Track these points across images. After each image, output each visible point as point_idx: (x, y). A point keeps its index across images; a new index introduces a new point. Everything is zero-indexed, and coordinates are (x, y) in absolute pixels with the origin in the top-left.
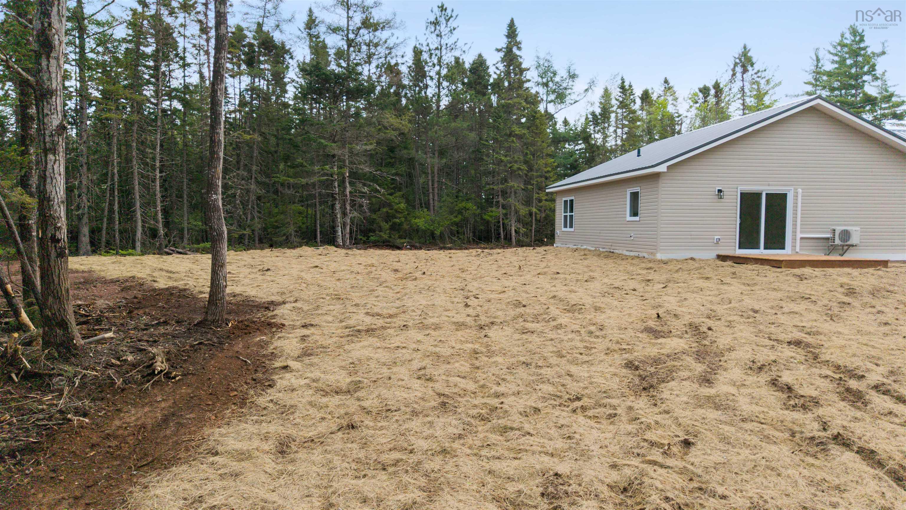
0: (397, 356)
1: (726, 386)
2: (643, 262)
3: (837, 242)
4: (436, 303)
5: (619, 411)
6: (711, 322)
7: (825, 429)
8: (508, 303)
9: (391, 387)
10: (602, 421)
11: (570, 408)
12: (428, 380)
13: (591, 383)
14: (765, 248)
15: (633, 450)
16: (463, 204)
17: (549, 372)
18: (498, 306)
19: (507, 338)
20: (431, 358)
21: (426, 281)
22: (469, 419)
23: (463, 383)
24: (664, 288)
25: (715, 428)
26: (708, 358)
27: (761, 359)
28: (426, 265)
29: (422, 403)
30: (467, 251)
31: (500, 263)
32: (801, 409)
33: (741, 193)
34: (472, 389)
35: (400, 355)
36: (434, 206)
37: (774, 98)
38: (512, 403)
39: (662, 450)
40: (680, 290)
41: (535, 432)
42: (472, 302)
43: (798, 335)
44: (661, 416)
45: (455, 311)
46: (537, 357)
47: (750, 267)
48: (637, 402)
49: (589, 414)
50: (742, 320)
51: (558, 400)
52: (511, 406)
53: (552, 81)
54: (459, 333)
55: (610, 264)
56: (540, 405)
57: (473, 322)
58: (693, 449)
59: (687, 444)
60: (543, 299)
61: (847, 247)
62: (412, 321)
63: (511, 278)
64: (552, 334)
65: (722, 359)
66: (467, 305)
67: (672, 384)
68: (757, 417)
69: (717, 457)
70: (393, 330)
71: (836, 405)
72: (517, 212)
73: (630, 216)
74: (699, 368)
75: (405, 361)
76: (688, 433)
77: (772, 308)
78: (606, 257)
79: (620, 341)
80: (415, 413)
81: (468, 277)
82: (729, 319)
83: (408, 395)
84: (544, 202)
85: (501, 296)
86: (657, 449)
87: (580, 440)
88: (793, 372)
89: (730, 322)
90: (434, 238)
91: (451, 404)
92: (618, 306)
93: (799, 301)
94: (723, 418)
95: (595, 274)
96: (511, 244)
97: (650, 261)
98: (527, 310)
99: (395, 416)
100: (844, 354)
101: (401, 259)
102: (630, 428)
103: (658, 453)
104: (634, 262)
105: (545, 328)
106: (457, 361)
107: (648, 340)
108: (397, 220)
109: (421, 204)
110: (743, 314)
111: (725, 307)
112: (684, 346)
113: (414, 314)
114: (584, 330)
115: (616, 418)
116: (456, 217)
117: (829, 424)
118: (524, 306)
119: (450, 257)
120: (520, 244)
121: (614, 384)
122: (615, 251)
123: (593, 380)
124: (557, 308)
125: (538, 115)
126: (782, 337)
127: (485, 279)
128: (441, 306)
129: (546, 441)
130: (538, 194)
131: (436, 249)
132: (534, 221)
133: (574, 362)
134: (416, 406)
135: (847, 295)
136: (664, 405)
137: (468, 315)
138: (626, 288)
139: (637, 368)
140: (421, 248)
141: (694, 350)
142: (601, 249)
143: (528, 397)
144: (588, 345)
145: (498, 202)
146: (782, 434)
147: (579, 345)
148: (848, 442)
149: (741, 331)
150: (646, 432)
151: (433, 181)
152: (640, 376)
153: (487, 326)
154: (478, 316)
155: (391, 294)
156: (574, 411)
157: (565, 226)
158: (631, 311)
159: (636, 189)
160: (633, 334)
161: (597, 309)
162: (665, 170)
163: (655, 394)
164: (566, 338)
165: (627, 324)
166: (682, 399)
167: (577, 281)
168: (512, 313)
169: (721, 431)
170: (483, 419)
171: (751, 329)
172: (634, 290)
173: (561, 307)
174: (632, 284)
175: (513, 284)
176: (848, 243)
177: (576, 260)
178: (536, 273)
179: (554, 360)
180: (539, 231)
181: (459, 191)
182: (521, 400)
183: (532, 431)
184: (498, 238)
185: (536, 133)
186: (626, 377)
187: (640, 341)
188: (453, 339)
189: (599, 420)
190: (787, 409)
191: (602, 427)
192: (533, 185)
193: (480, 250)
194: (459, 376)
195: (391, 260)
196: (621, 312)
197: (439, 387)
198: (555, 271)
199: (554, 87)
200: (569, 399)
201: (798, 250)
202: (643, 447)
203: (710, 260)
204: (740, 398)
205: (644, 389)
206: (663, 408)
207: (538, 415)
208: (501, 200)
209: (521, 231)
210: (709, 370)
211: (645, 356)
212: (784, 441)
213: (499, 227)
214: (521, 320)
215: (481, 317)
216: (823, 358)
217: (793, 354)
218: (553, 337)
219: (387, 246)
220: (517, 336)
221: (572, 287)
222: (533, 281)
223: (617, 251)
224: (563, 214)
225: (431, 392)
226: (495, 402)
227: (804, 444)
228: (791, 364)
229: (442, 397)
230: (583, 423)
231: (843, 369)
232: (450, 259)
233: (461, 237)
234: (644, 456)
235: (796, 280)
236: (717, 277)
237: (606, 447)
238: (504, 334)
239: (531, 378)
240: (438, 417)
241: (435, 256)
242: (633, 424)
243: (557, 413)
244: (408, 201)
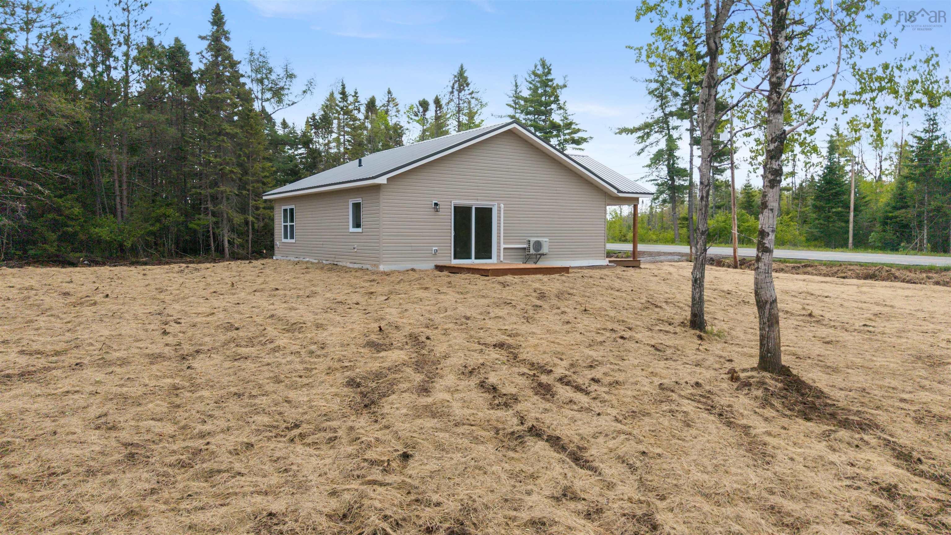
0: (65, 403)
1: (441, 394)
2: (367, 275)
3: (532, 251)
4: (123, 332)
5: (340, 433)
6: (430, 331)
7: (522, 423)
8: (218, 326)
9: (56, 444)
10: (322, 446)
11: (288, 437)
12: (110, 429)
13: (311, 407)
14: (476, 258)
15: (353, 472)
16: (163, 210)
17: (264, 401)
18: (206, 330)
19: (216, 368)
20: (115, 401)
21: (111, 306)
22: (165, 469)
23: (157, 427)
24: (386, 300)
25: (432, 436)
26: (426, 367)
27: (472, 363)
28: (111, 285)
29: (101, 459)
30: (167, 267)
31: (209, 280)
32: (503, 407)
33: (455, 207)
34: (170, 432)
35: (71, 402)
36: (122, 212)
37: (481, 117)
38: (220, 442)
39: (381, 468)
40: (401, 301)
41: (248, 470)
42: (173, 328)
43: (503, 338)
44: (382, 432)
45: (149, 341)
46: (251, 385)
47: (463, 276)
48: (358, 421)
49: (308, 442)
50: (456, 327)
51: (274, 431)
52: (219, 446)
53: (268, 78)
54: (154, 367)
55: (333, 277)
56: (253, 440)
57: (173, 352)
58: (411, 461)
59: (406, 457)
60: (259, 320)
61: (540, 256)
62: (88, 358)
63: (222, 297)
64: (269, 358)
65: (439, 366)
66: (165, 333)
67: (393, 397)
68: (468, 419)
69: (433, 466)
70: (60, 371)
71: (531, 400)
72: (230, 220)
73: (353, 227)
74: (418, 378)
75: (78, 408)
76: (406, 446)
77: (481, 314)
78: (330, 270)
79: (342, 358)
80: (91, 473)
81: (168, 298)
82: (446, 327)
83: (81, 452)
84: (261, 210)
85: (208, 319)
86: (377, 467)
87: (298, 471)
88: (498, 373)
89: (446, 330)
90: (122, 250)
91: (141, 454)
92: (341, 321)
93: (503, 306)
94: (438, 426)
95: (318, 289)
96: (224, 257)
97: (373, 273)
98: (241, 333)
99: (63, 479)
100: (537, 352)
101: (74, 278)
102: (350, 449)
103: (378, 471)
104: (358, 274)
105: (261, 351)
106: (151, 402)
107: (370, 354)
108: (70, 229)
109: (104, 208)
110: (457, 321)
111: (442, 315)
112: (404, 357)
113: (92, 348)
114: (304, 350)
115: (336, 442)
116: (153, 225)
117: (526, 418)
118: (237, 329)
119: (144, 275)
120: (235, 257)
121: (335, 405)
122: (338, 263)
123: (313, 404)
124: (275, 328)
125: (252, 114)
126: (489, 340)
127: (189, 300)
128: (130, 336)
129: (259, 479)
130: (255, 201)
131: (125, 265)
132: (250, 231)
133: (293, 387)
134: (92, 463)
135: (539, 299)
136: (385, 420)
137: (167, 345)
138: (350, 302)
139: (358, 385)
140: (104, 264)
141: (413, 360)
142: (324, 262)
143: (239, 432)
144: (308, 366)
145: (207, 209)
146: (488, 433)
147: (299, 367)
148: (540, 432)
149: (455, 338)
150: (367, 451)
151: (120, 182)
152: (361, 393)
153: (191, 355)
154: (179, 344)
155: (58, 324)
156: (292, 440)
157: (286, 237)
158: (354, 326)
159: (359, 200)
160: (355, 350)
161: (319, 326)
162: (385, 182)
163: (376, 410)
164: (284, 361)
165: (350, 340)
166: (402, 412)
167: (298, 297)
168: (222, 338)
169: (436, 438)
170: (182, 465)
171: (464, 335)
172: (357, 304)
173: (280, 327)
174: (356, 298)
175: (224, 304)
176: (540, 252)
177: (297, 273)
178: (251, 290)
179: (270, 387)
180: (257, 242)
181: (156, 195)
182: (232, 437)
183: (243, 471)
184: (207, 249)
185: (251, 134)
186: (347, 396)
187: (362, 357)
188: (146, 374)
189: (318, 447)
190: (493, 408)
191: (322, 453)
192: (248, 190)
193: (184, 265)
194: (153, 419)
195: (60, 280)
196: (343, 327)
197: (125, 436)
198: (274, 287)
199: (270, 85)
200: (287, 428)
201: (502, 259)
202: (363, 468)
203: (428, 270)
204: (454, 404)
205: (366, 406)
206: (383, 424)
207: (251, 451)
208: (210, 206)
209: (235, 241)
210: (427, 379)
211: (367, 372)
212: (490, 440)
213: (209, 237)
214: (233, 345)
215: (183, 346)
216: (521, 357)
217: (498, 356)
218: (269, 361)
219: (55, 261)
220: (227, 364)
221: (293, 305)
222: (249, 300)
223: (340, 264)
224: (283, 224)
225: (114, 444)
226: (199, 443)
227: (506, 440)
228: (496, 366)
229: (129, 448)
230: (301, 452)
231: (536, 366)
232: (145, 277)
233: (161, 249)
234: (364, 476)
235: (499, 287)
236: (435, 287)
237: (326, 474)
238: (212, 363)
239: (244, 410)
240: (124, 472)
241: (123, 273)
242: (353, 445)
243: (272, 446)
244: (84, 205)
